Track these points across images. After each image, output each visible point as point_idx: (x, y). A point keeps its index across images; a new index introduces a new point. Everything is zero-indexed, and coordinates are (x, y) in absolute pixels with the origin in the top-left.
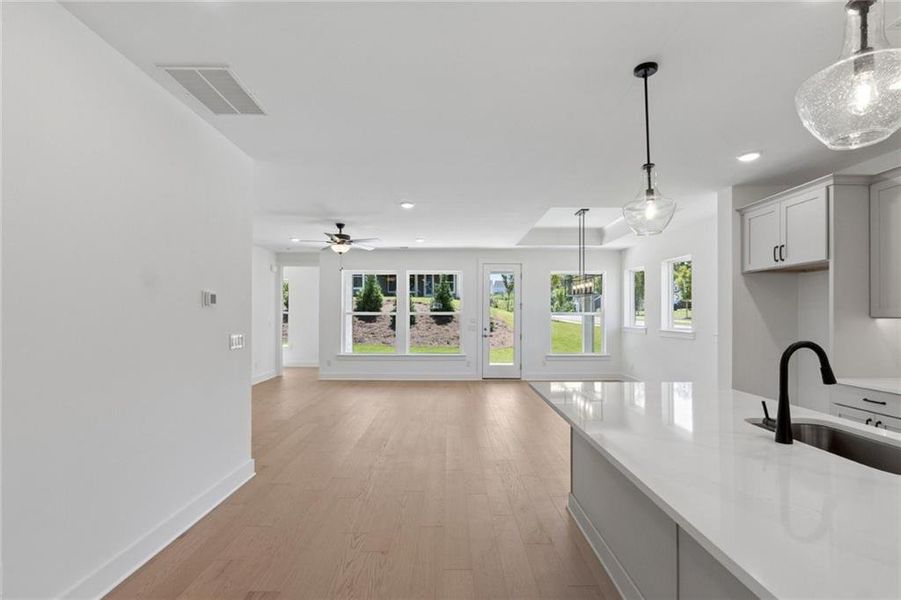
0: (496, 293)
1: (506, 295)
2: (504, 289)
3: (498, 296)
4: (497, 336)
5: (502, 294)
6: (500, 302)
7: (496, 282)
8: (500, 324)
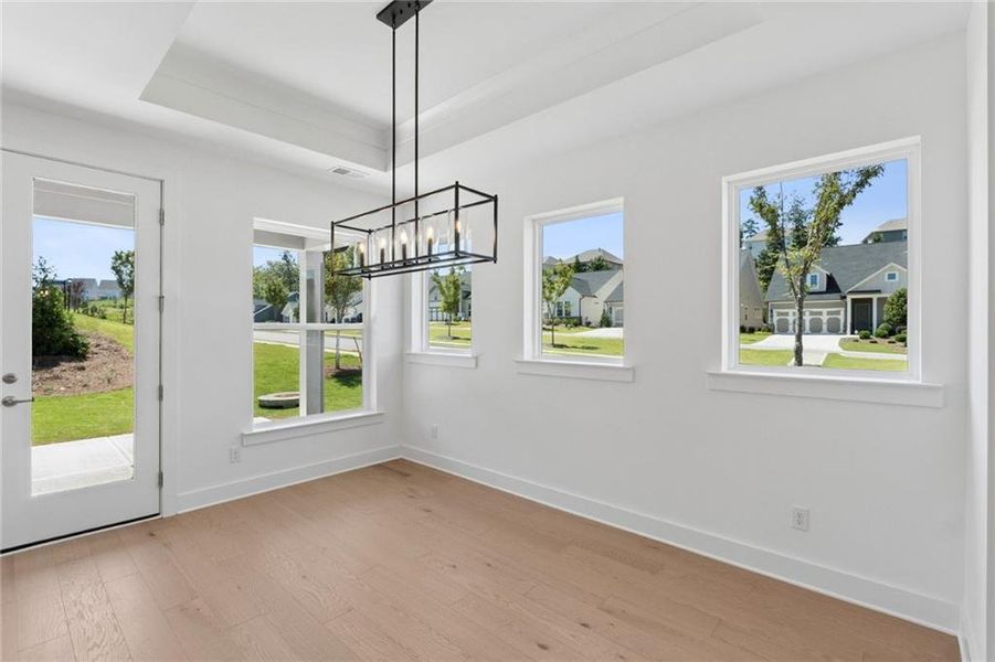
0: (103, 298)
1: (122, 302)
2: (118, 292)
3: (105, 302)
4: (95, 368)
5: (115, 299)
6: (110, 311)
7: (103, 282)
8: (105, 344)
